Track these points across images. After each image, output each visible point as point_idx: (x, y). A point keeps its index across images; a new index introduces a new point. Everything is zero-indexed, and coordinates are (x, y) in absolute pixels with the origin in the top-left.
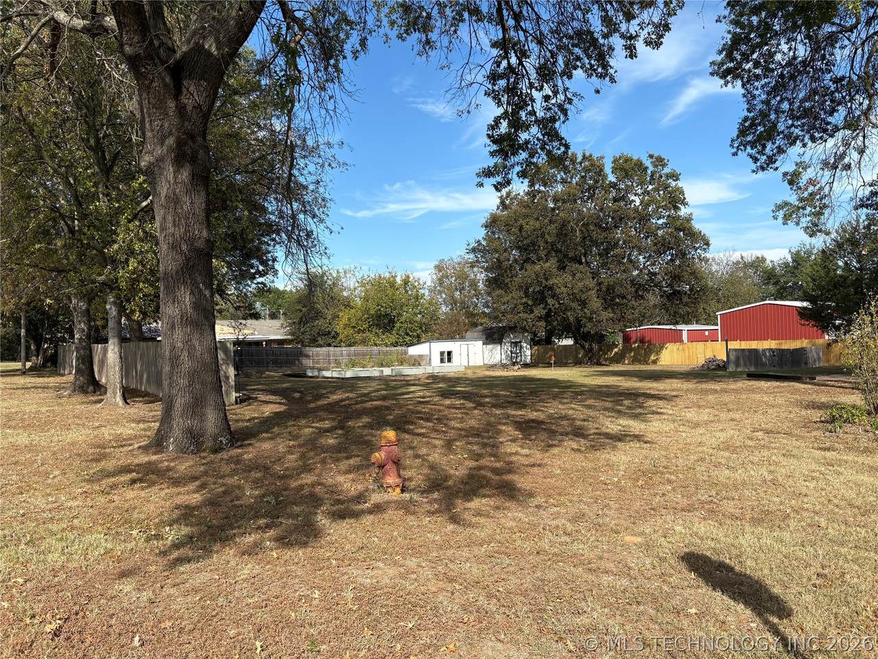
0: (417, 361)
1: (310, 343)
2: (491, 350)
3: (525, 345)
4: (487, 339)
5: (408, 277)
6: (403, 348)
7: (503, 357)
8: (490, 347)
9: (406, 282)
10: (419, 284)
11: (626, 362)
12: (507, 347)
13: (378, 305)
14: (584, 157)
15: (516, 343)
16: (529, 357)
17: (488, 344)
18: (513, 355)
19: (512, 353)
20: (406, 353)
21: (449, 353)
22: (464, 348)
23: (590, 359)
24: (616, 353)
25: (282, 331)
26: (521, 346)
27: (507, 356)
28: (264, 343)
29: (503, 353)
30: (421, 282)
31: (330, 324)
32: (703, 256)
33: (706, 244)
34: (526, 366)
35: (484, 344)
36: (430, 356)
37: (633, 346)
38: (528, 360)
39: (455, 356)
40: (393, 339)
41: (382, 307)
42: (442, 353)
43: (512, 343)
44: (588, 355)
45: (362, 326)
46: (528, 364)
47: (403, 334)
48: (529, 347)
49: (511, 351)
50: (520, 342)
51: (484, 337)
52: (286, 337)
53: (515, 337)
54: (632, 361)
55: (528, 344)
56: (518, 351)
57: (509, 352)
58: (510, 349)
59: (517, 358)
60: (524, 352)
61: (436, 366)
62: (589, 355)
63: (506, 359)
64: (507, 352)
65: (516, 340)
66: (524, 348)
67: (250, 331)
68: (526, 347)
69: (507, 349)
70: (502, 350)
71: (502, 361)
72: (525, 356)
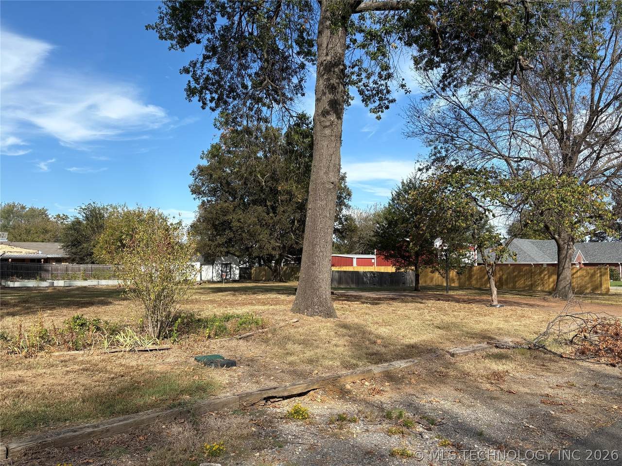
1: (79, 261)
2: (207, 269)
3: (234, 266)
4: (204, 261)
7: (215, 274)
8: (206, 267)
12: (218, 267)
15: (226, 265)
16: (238, 276)
17: (205, 265)
18: (223, 273)
26: (231, 267)
27: (218, 274)
28: (42, 260)
29: (214, 272)
34: (235, 281)
35: (202, 265)
38: (237, 277)
43: (222, 264)
44: (273, 274)
46: (237, 281)
48: (238, 267)
49: (222, 271)
50: (230, 264)
51: (202, 260)
53: (226, 260)
55: (237, 265)
56: (228, 271)
57: (220, 271)
58: (220, 269)
59: (226, 275)
60: (234, 271)
62: (275, 275)
63: (217, 276)
64: (218, 271)
65: (227, 262)
66: (234, 269)
67: (34, 251)
68: (235, 267)
69: (219, 269)
70: (214, 270)
71: (214, 278)
72: (235, 274)
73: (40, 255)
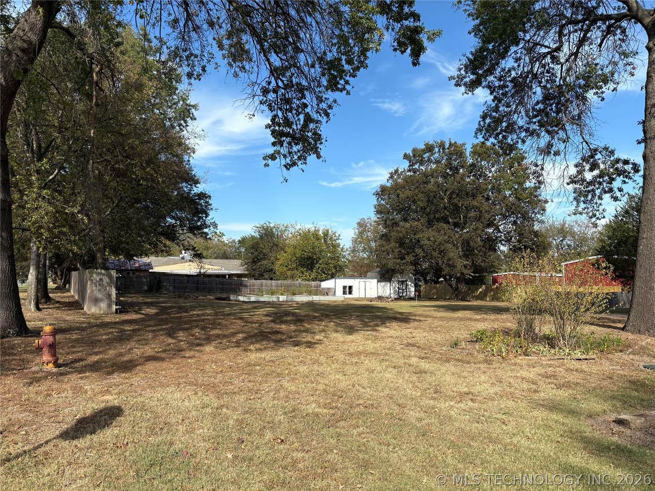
0: (327, 292)
1: (259, 277)
2: (383, 287)
3: (410, 283)
4: (381, 278)
5: (328, 231)
6: (318, 282)
7: (392, 292)
8: (383, 284)
9: (326, 234)
10: (335, 236)
11: (488, 299)
12: (395, 285)
13: (303, 251)
14: (451, 145)
15: (403, 282)
16: (413, 293)
17: (382, 282)
18: (400, 291)
19: (399, 289)
20: (320, 286)
21: (350, 288)
22: (362, 284)
23: (456, 295)
24: (481, 292)
25: (241, 268)
26: (407, 284)
27: (395, 291)
28: (227, 276)
29: (392, 289)
30: (337, 235)
31: (272, 263)
32: (541, 219)
33: (543, 210)
34: (411, 299)
35: (378, 282)
36: (335, 289)
37: (493, 287)
38: (413, 295)
39: (354, 290)
40: (313, 275)
41: (306, 252)
42: (345, 287)
43: (399, 281)
44: (454, 293)
45: (291, 266)
46: (413, 298)
47: (321, 272)
48: (413, 285)
49: (398, 288)
50: (406, 281)
51: (379, 277)
52: (242, 272)
53: (401, 277)
54: (492, 299)
55: (412, 283)
56: (404, 288)
58: (397, 286)
59: (403, 293)
60: (409, 289)
61: (339, 296)
62: (456, 293)
63: (394, 294)
64: (395, 288)
65: (403, 280)
66: (410, 286)
67: (218, 268)
68: (411, 285)
69: (395, 286)
70: (391, 287)
71: (391, 295)
72: (410, 292)
73: (224, 271)
